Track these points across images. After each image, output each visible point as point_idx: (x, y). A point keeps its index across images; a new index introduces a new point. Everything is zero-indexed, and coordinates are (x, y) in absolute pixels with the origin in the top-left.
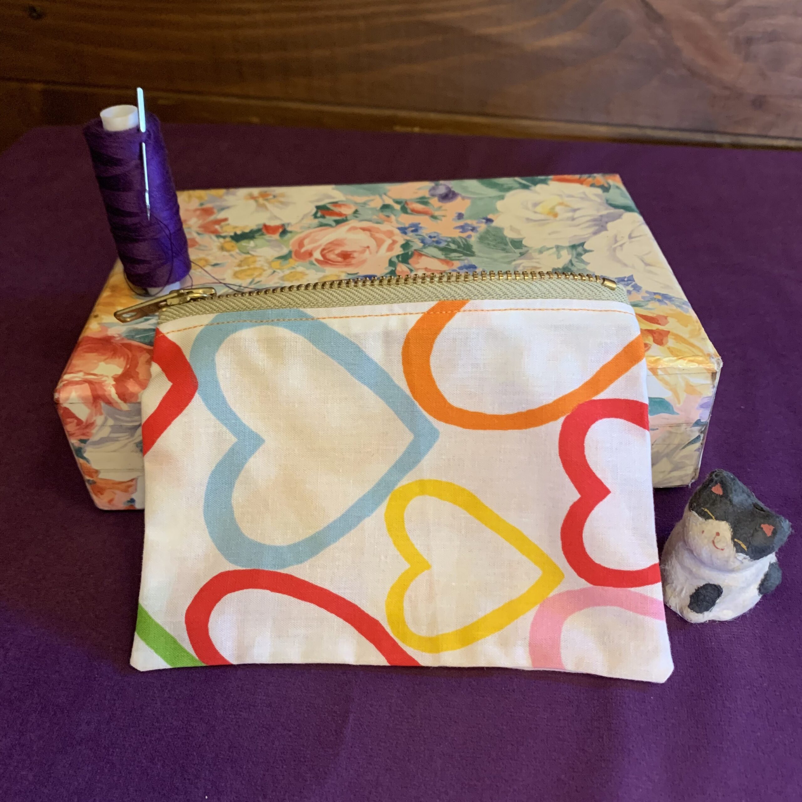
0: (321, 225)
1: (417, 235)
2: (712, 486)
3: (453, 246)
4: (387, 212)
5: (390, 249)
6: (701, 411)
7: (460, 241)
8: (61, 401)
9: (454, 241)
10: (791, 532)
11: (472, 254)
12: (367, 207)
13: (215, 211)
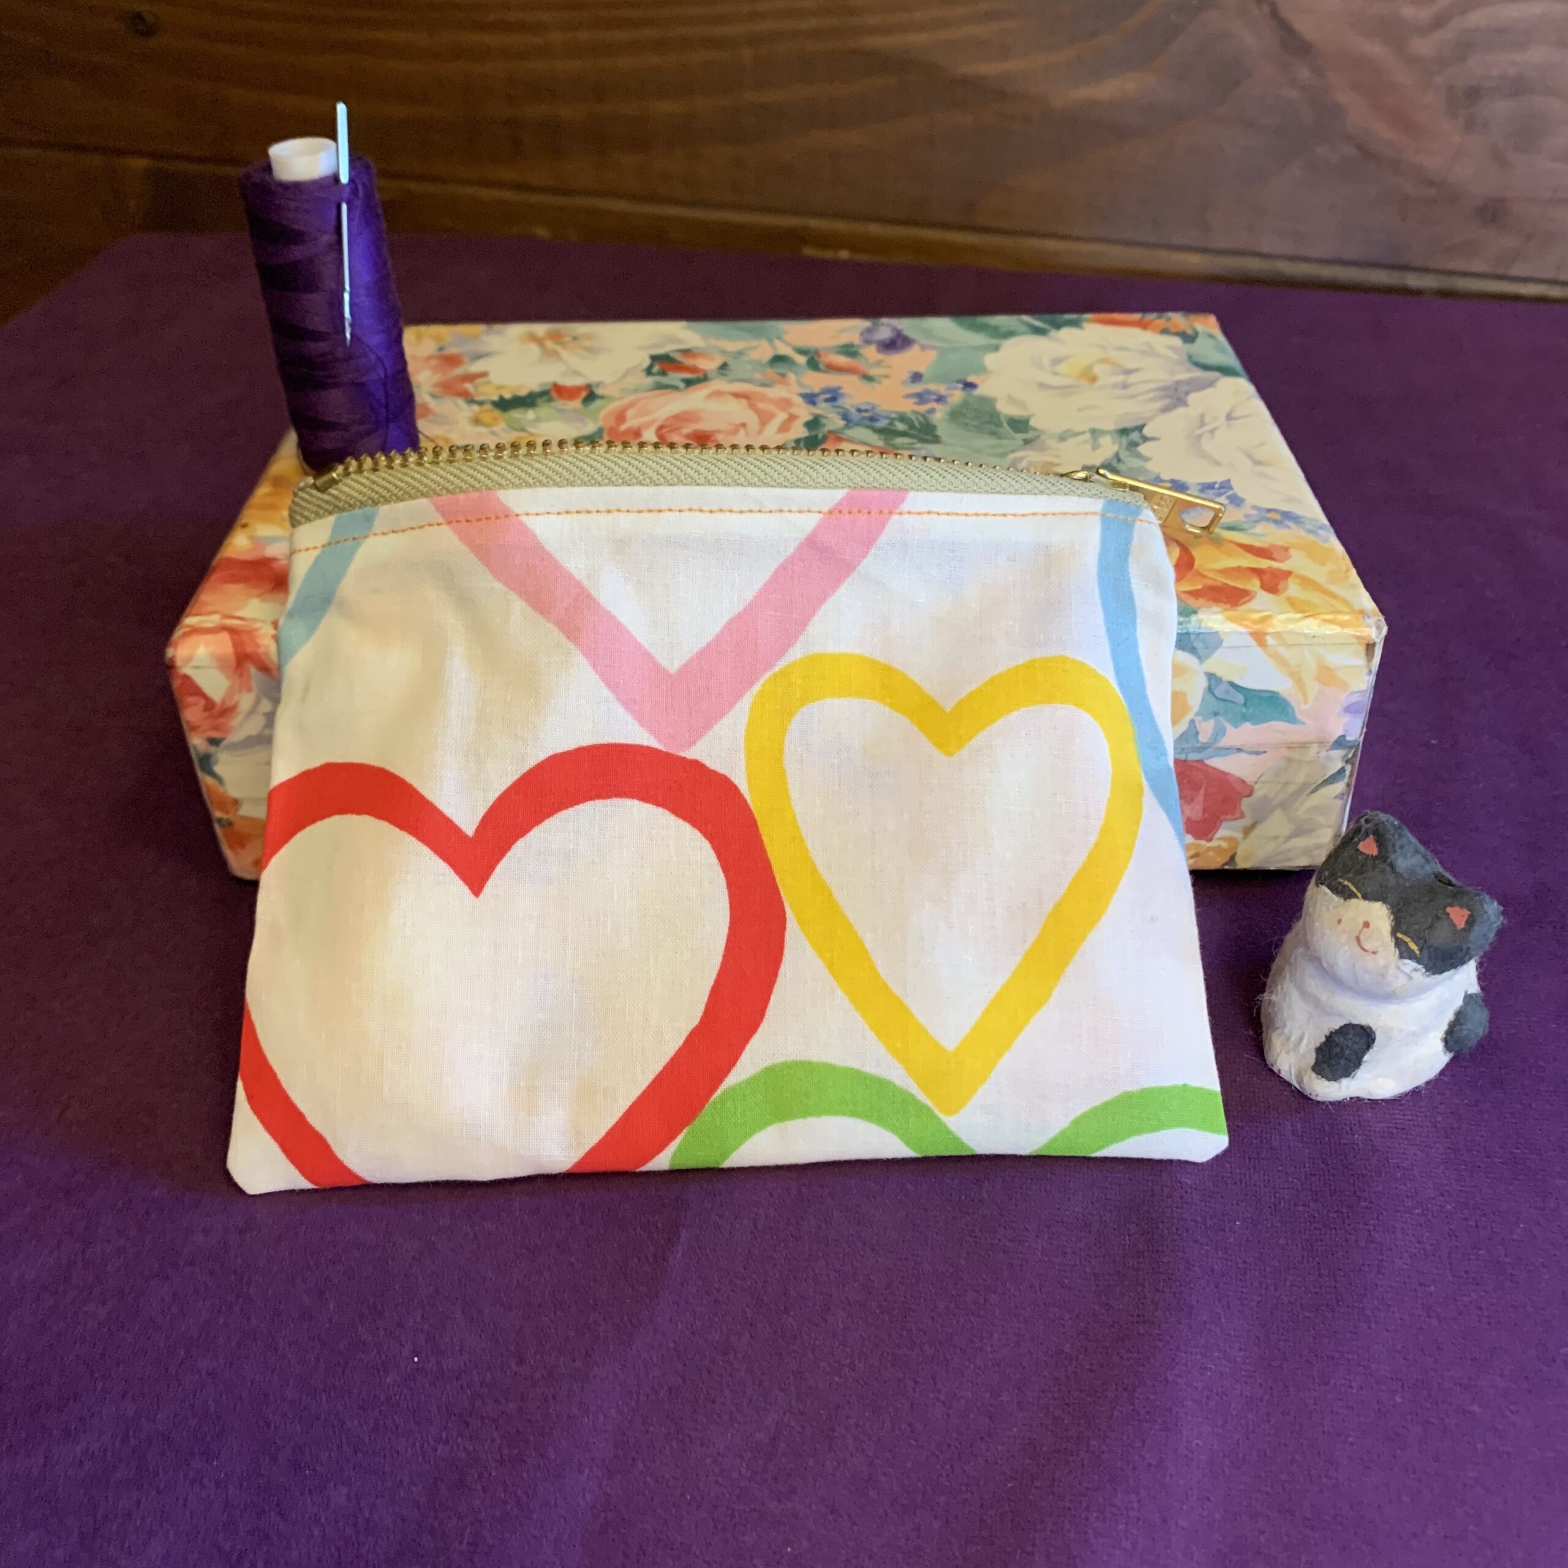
0: (660, 387)
1: (834, 407)
2: (1360, 840)
3: (900, 426)
4: (781, 368)
5: (784, 427)
6: (1347, 718)
7: (913, 417)
8: (178, 663)
9: (902, 418)
10: (1503, 924)
11: (936, 440)
12: (745, 358)
13: (466, 359)
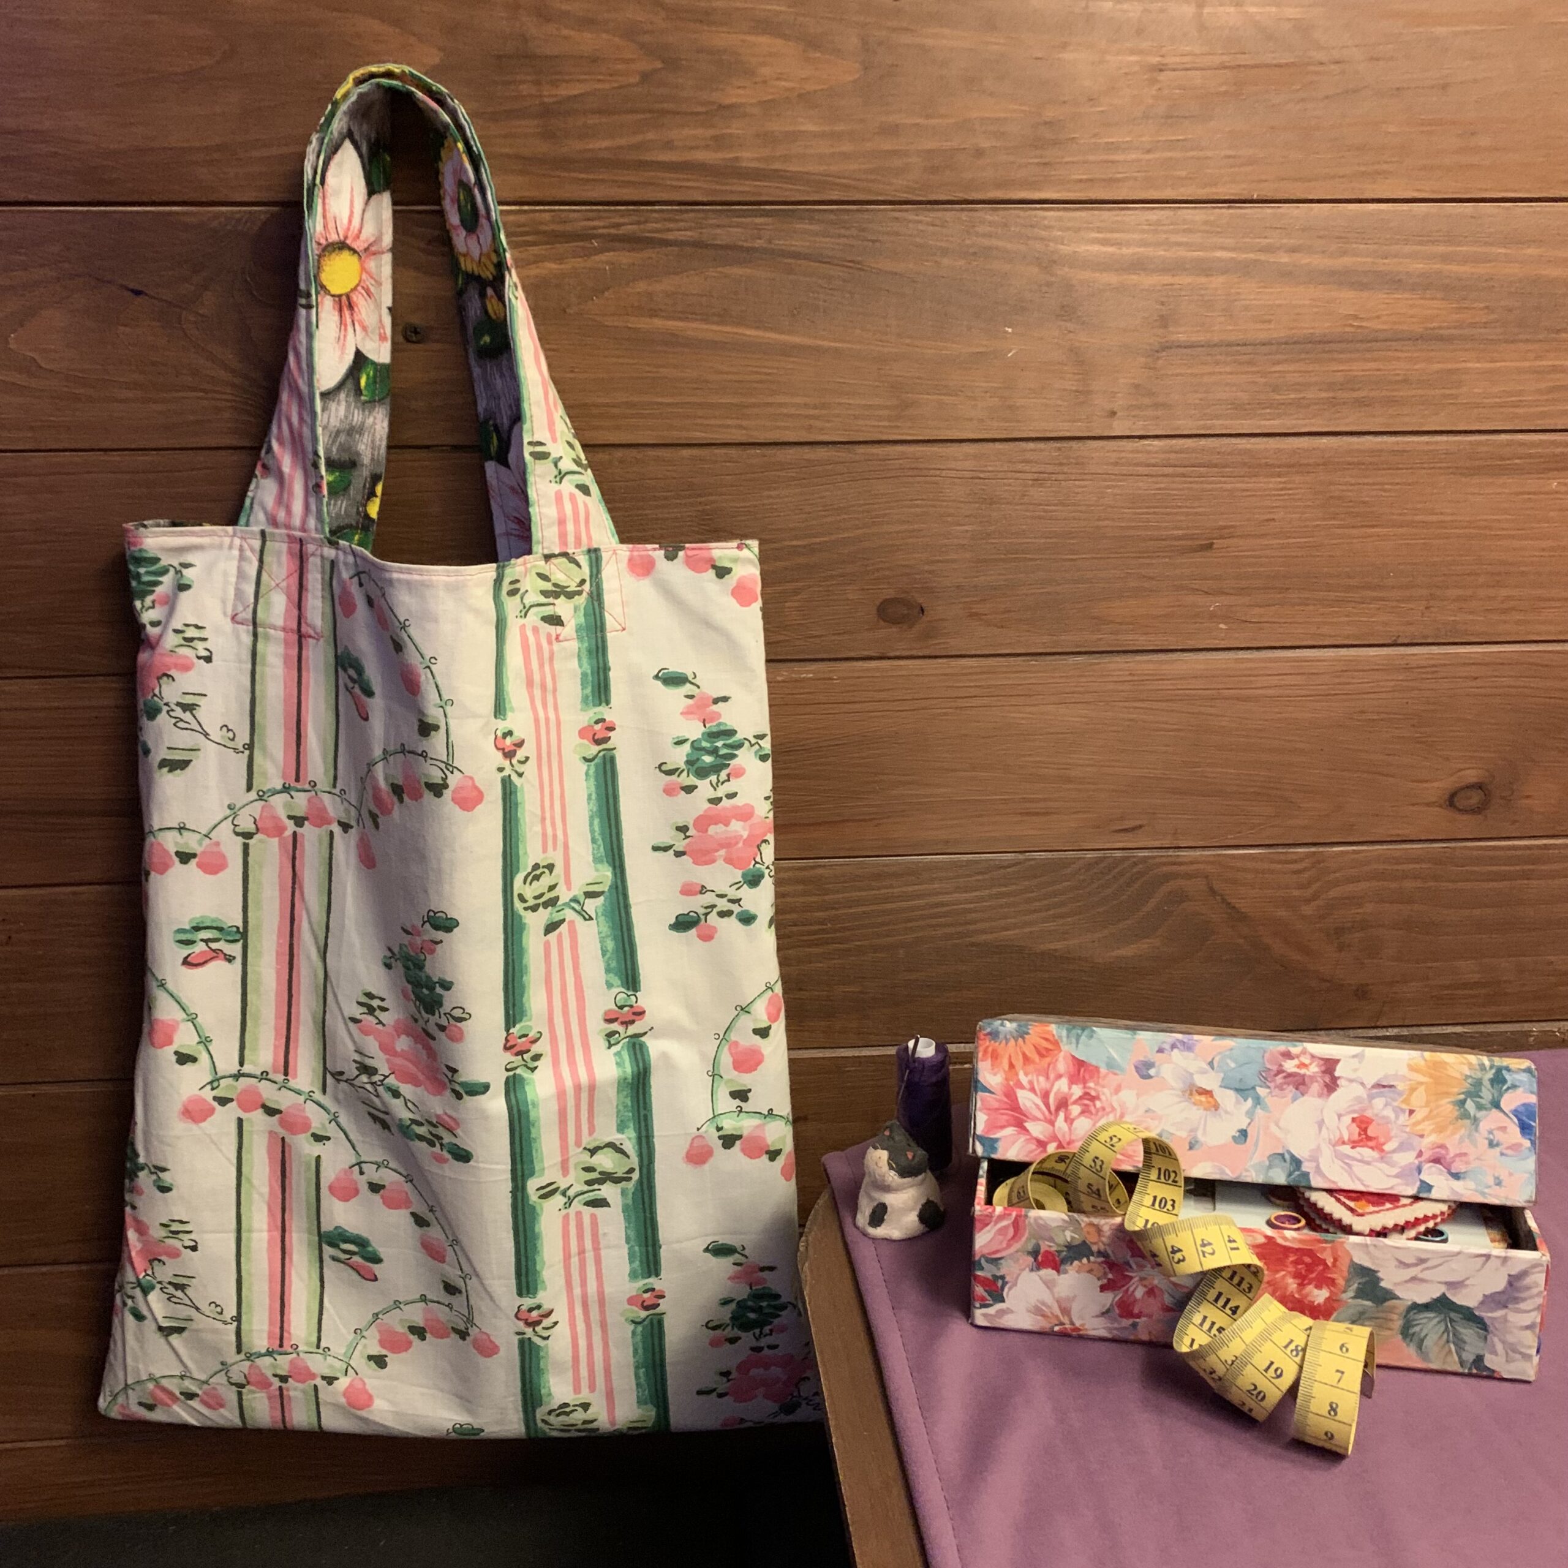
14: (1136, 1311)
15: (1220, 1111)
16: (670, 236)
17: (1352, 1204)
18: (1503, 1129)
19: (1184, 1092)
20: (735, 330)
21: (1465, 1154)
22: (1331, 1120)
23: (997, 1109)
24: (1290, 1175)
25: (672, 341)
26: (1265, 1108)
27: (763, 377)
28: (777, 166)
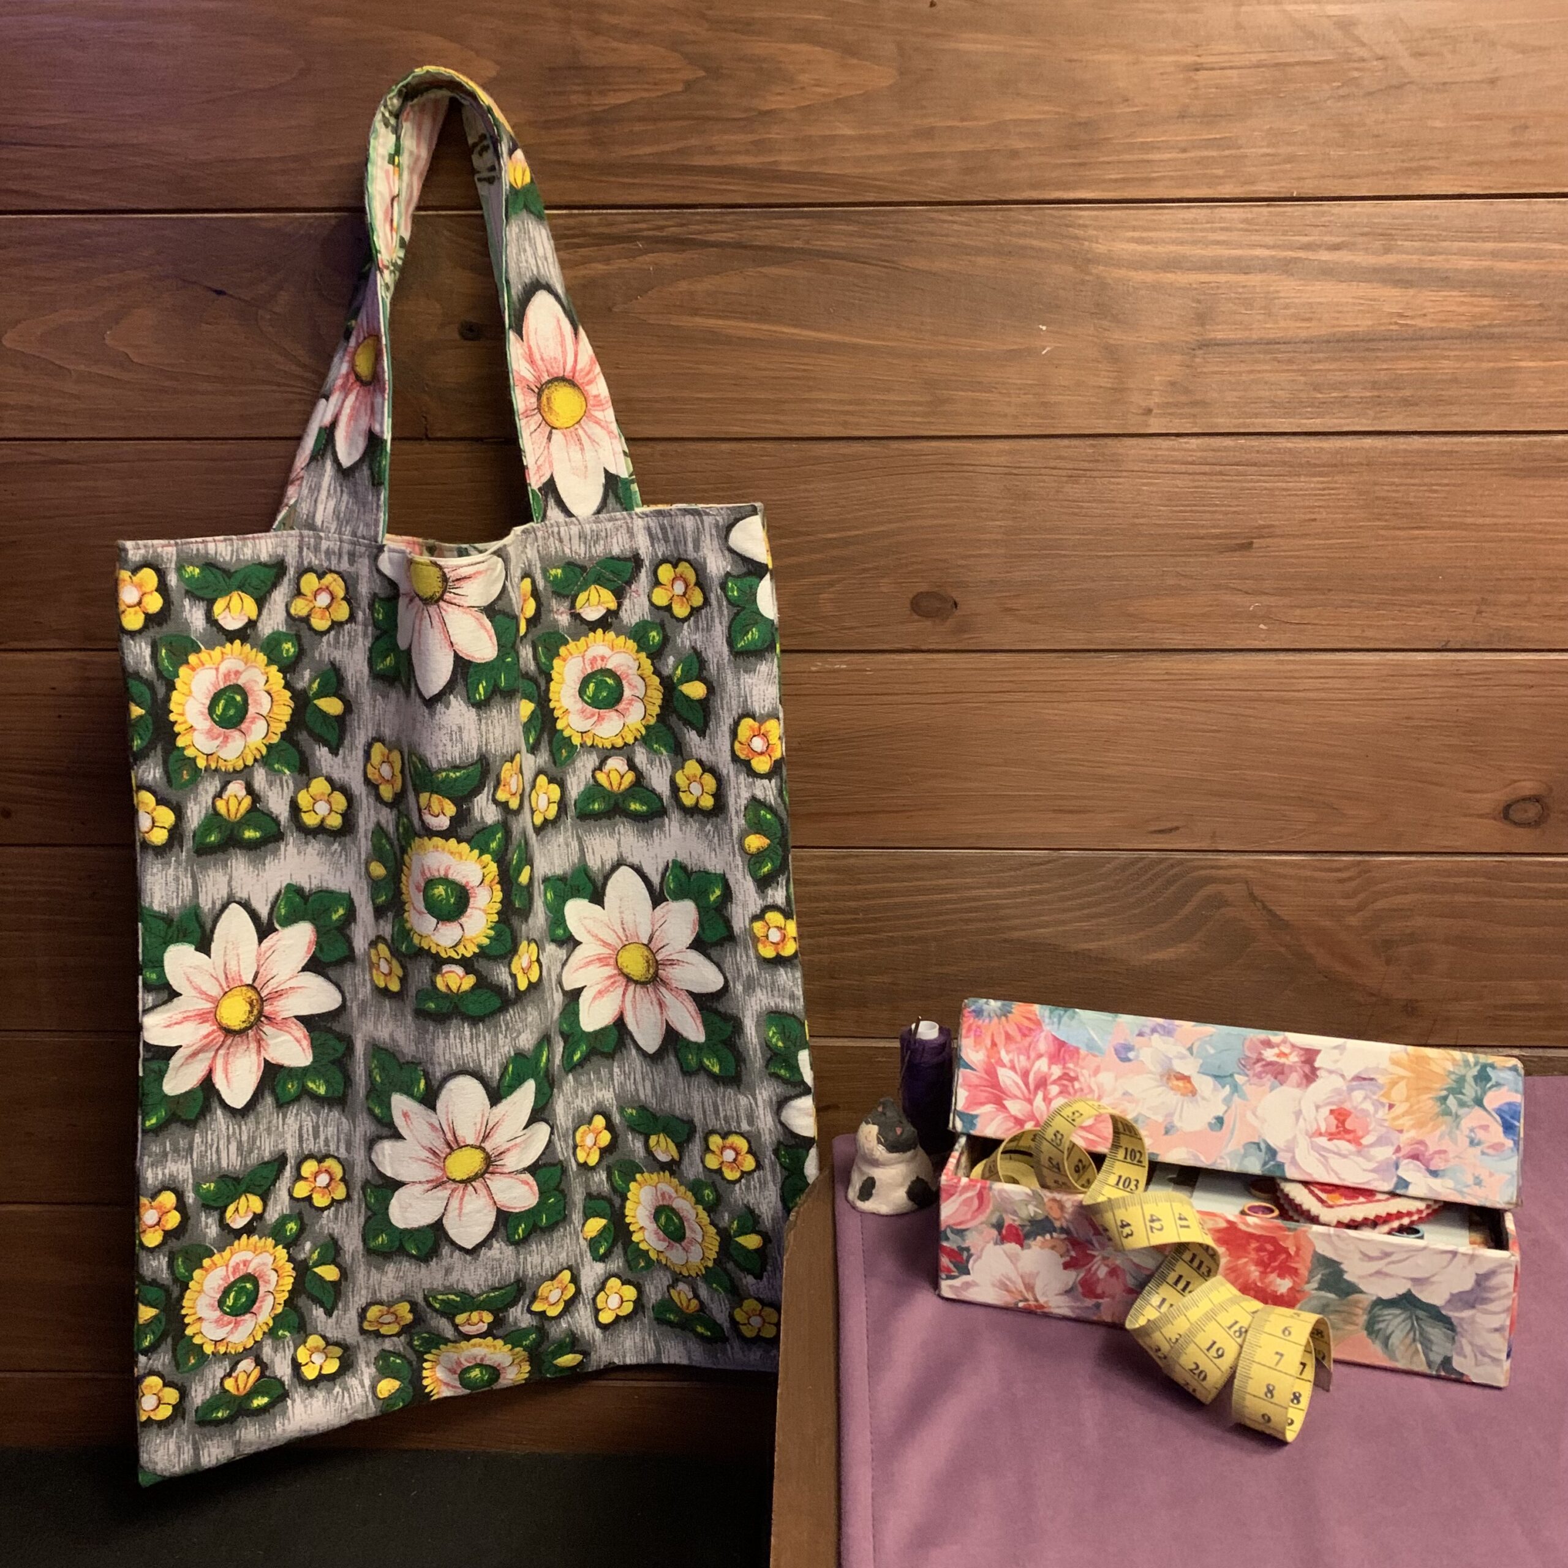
14: (1099, 1291)
15: (1198, 1097)
16: (712, 238)
17: (1323, 1196)
18: (1485, 1128)
19: (1162, 1076)
20: (773, 328)
21: (1445, 1152)
22: (1308, 1111)
23: (977, 1086)
24: (1265, 1164)
25: (714, 338)
26: (1243, 1097)
27: (800, 374)
28: (815, 169)
